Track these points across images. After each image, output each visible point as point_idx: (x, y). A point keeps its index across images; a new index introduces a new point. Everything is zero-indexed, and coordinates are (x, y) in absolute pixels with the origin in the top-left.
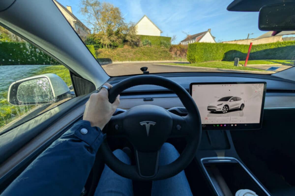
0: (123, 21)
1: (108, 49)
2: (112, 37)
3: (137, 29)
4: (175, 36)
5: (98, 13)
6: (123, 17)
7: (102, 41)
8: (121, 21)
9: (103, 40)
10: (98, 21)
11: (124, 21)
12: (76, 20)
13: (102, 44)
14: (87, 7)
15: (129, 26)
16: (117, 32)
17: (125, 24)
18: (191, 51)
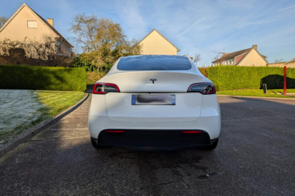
0: (123, 39)
1: (100, 73)
2: (107, 57)
3: (142, 48)
4: (199, 56)
5: (92, 30)
6: (125, 34)
7: (93, 63)
8: (121, 39)
9: (96, 62)
10: (91, 39)
11: (125, 39)
12: (59, 36)
13: (92, 67)
14: (80, 24)
15: (132, 45)
16: (115, 51)
17: (127, 42)
18: (212, 76)
